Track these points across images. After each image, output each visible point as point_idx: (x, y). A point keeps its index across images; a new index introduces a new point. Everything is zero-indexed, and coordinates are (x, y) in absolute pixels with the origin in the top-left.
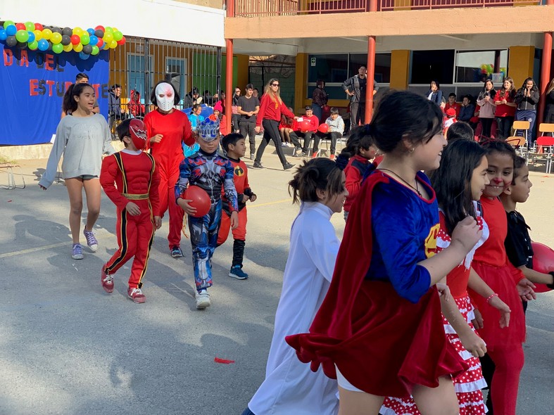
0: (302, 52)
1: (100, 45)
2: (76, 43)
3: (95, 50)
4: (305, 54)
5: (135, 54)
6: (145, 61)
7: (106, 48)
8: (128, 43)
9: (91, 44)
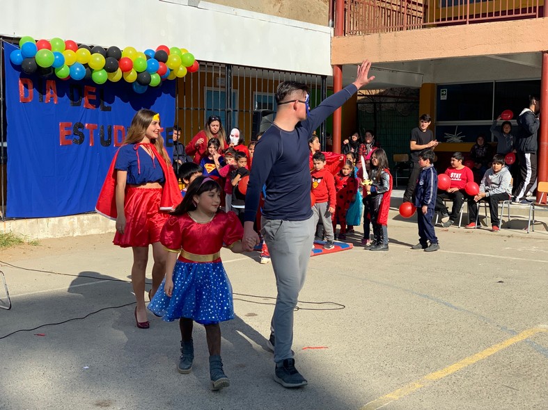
0: (429, 82)
1: (162, 73)
2: (127, 70)
3: (155, 79)
4: (433, 85)
5: (213, 89)
6: (226, 97)
7: (171, 78)
8: (204, 72)
9: (148, 73)
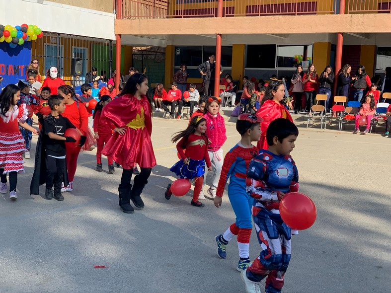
0: (170, 44)
1: (24, 38)
2: (7, 36)
3: (21, 41)
4: (172, 46)
5: (50, 44)
6: (58, 49)
7: (29, 40)
8: (45, 37)
9: (18, 37)
